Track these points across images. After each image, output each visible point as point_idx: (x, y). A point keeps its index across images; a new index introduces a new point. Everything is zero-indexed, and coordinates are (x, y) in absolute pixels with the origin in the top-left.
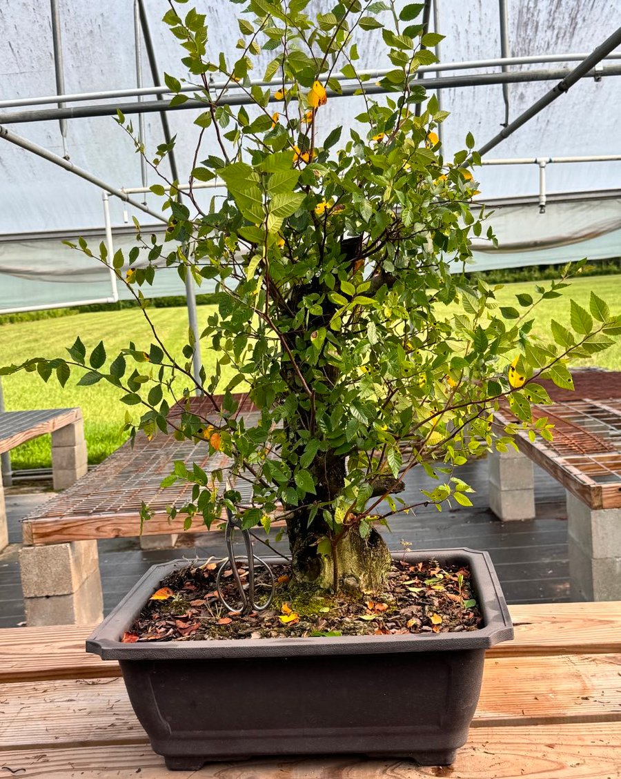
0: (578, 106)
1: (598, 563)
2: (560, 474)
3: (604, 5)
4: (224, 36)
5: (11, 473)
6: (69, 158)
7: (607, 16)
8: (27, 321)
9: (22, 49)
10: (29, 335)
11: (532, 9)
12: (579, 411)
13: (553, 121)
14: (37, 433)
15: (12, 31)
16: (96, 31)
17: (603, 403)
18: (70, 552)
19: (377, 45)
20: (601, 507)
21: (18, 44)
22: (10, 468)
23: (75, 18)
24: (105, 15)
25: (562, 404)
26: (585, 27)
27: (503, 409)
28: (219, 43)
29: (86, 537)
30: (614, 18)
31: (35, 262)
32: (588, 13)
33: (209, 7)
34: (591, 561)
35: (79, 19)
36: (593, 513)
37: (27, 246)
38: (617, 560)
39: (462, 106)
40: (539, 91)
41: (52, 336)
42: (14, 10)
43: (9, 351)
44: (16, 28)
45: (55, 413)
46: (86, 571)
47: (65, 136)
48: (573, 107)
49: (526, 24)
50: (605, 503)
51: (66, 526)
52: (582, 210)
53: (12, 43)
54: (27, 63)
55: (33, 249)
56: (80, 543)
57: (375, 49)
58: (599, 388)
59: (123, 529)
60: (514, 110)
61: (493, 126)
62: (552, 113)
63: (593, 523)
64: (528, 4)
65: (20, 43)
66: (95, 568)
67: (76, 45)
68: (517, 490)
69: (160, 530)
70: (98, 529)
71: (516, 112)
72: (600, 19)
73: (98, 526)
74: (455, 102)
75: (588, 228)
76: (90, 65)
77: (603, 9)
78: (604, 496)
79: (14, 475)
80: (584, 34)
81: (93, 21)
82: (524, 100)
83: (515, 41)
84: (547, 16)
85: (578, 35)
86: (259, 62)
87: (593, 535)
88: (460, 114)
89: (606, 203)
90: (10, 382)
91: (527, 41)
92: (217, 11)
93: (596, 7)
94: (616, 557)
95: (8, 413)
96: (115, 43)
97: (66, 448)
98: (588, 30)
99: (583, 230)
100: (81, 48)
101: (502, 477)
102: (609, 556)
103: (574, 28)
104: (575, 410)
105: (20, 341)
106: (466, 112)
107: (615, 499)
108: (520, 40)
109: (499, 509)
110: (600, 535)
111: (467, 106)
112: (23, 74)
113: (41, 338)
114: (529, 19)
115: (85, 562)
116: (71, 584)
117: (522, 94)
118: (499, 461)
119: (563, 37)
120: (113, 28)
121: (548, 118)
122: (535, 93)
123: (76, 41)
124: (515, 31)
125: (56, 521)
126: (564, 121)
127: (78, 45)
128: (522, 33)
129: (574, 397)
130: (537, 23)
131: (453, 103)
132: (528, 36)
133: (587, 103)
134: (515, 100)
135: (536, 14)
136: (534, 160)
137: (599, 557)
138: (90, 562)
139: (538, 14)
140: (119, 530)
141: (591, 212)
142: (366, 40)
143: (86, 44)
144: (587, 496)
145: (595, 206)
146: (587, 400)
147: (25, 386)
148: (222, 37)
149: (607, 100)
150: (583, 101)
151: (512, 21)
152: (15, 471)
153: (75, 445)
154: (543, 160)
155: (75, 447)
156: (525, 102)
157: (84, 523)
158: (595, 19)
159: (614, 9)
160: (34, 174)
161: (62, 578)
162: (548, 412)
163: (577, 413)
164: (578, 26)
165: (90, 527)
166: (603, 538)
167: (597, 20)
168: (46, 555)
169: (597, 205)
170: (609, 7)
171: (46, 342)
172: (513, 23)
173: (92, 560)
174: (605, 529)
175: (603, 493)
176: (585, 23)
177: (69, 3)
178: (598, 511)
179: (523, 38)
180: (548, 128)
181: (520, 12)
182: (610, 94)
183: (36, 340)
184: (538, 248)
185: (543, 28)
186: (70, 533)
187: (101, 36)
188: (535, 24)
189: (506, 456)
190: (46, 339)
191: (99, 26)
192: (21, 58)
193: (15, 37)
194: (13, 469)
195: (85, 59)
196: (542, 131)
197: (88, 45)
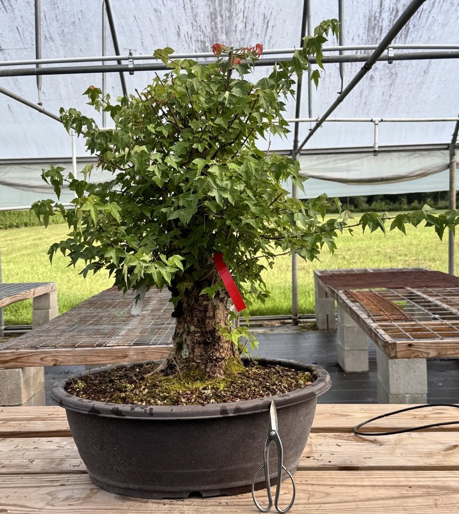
0: (411, 86)
1: (393, 397)
2: (373, 335)
3: (428, 16)
4: (165, 29)
5: (3, 327)
6: (42, 104)
7: (430, 24)
8: (37, 225)
9: (26, 32)
10: (36, 235)
11: (378, 18)
12: (399, 295)
13: (393, 94)
14: (21, 298)
15: (19, 20)
16: (77, 22)
17: (418, 291)
18: (21, 375)
19: (270, 39)
20: (396, 357)
21: (23, 29)
22: (3, 324)
23: (63, 13)
24: (84, 11)
25: (390, 290)
26: (415, 31)
27: (347, 292)
28: (162, 34)
29: (33, 364)
30: (435, 25)
31: (30, 179)
32: (417, 21)
33: (155, 9)
34: (388, 396)
35: (65, 13)
36: (390, 361)
37: (25, 168)
38: (407, 396)
39: (330, 83)
40: (384, 74)
41: (52, 236)
42: (20, 5)
43: (20, 245)
44: (22, 17)
45: (36, 285)
46: (34, 390)
47: (40, 89)
48: (408, 86)
49: (374, 28)
50: (398, 355)
51: (20, 356)
52: (416, 157)
53: (19, 28)
54: (29, 42)
55: (30, 170)
56: (30, 369)
57: (269, 42)
58: (419, 281)
59: (60, 360)
60: (366, 87)
61: (352, 97)
62: (393, 90)
63: (390, 369)
64: (375, 14)
65: (25, 28)
66: (41, 389)
67: (63, 31)
68: (356, 350)
69: (86, 361)
70: (42, 359)
71: (368, 88)
72: (426, 26)
73: (42, 357)
74: (325, 80)
75: (421, 170)
76: (72, 45)
77: (427, 19)
78: (398, 350)
79: (5, 329)
80: (415, 36)
81: (75, 15)
82: (373, 80)
83: (366, 39)
84: (388, 23)
85: (410, 36)
86: (189, 48)
87: (390, 377)
88: (329, 88)
89: (432, 153)
90: (16, 266)
91: (375, 39)
92: (160, 12)
93: (422, 18)
94: (406, 394)
95: (4, 284)
96: (90, 31)
97: (43, 310)
98: (417, 33)
99: (415, 171)
100: (67, 33)
101: (345, 340)
102: (400, 392)
103: (408, 31)
104: (397, 294)
105: (29, 239)
106: (333, 87)
107: (405, 352)
108: (370, 39)
109: (343, 363)
110: (395, 377)
111: (334, 83)
112: (26, 50)
113: (44, 237)
114: (376, 25)
115: (33, 383)
116: (21, 398)
117: (372, 75)
118: (343, 329)
119: (400, 37)
120: (88, 21)
121: (391, 93)
122: (381, 76)
123: (63, 28)
124: (366, 33)
125: (13, 352)
126: (402, 95)
127: (64, 31)
128: (371, 34)
129: (399, 286)
130: (382, 27)
131: (324, 80)
132: (376, 36)
133: (418, 83)
134: (367, 79)
135: (380, 21)
136: (370, 119)
137: (394, 393)
138: (37, 383)
139: (382, 21)
140: (57, 360)
141: (422, 159)
142: (263, 36)
143: (70, 30)
144: (387, 349)
145: (424, 155)
146: (408, 288)
147: (26, 269)
148: (164, 30)
149: (431, 82)
150: (415, 82)
151: (364, 26)
152: (7, 326)
153: (49, 309)
154: (377, 119)
155: (50, 310)
156: (374, 81)
157: (33, 354)
158: (422, 25)
159: (435, 19)
160: (32, 118)
161: (15, 393)
162: (378, 294)
163: (398, 296)
164: (411, 30)
165: (36, 358)
166: (397, 380)
167: (424, 27)
168: (4, 376)
169: (426, 155)
170: (432, 17)
171: (47, 240)
172: (365, 27)
173: (39, 383)
174: (398, 373)
175: (397, 347)
176: (415, 29)
177: (59, 2)
178: (394, 360)
179: (372, 37)
180: (391, 100)
181: (370, 20)
182: (434, 77)
183: (41, 239)
184: (384, 182)
185: (385, 31)
186: (23, 361)
187: (80, 26)
188: (380, 28)
189: (348, 326)
190: (48, 238)
191: (79, 19)
192: (25, 38)
193: (21, 24)
194: (5, 325)
195: (69, 41)
196: (386, 102)
197: (71, 31)
